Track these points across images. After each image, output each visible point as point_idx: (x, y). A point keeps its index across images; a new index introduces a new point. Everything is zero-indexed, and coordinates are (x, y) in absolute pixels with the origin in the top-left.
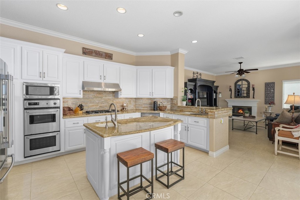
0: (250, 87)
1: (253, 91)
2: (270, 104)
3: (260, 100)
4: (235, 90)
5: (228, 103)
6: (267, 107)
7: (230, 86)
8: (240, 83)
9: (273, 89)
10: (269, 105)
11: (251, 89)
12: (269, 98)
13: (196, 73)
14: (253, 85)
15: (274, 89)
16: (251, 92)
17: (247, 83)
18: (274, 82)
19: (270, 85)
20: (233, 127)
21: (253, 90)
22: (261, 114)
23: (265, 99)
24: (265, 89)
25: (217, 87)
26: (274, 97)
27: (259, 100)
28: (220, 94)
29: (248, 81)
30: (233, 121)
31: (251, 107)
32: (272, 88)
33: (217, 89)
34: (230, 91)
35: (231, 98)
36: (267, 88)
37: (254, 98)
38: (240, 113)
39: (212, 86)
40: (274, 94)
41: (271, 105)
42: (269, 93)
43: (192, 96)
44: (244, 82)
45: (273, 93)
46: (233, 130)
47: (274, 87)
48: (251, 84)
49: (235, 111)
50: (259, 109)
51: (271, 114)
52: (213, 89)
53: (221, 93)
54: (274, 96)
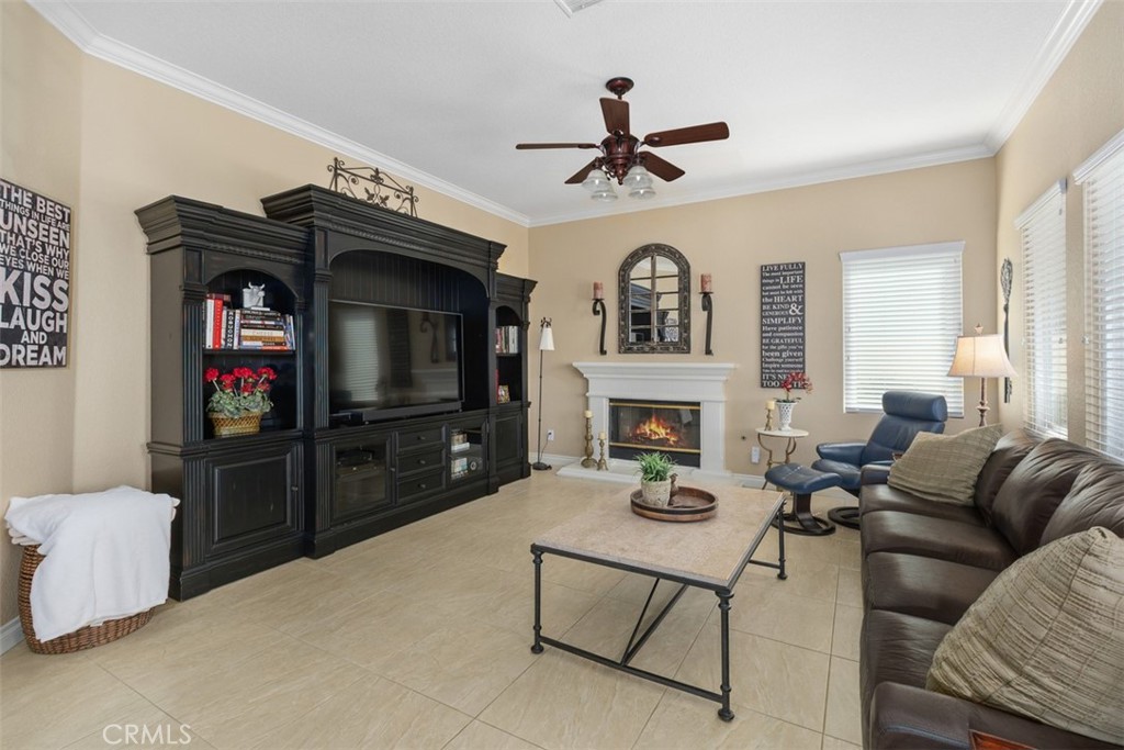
0: (689, 292)
1: (706, 313)
2: (784, 385)
3: (738, 366)
4: (621, 308)
5: (587, 380)
6: (772, 405)
7: (596, 287)
8: (643, 267)
9: (798, 303)
10: (781, 394)
11: (696, 300)
12: (781, 351)
13: (368, 173)
14: (704, 280)
15: (803, 303)
16: (698, 318)
17: (674, 269)
18: (804, 264)
19: (785, 279)
20: (537, 627)
21: (704, 309)
22: (743, 442)
23: (763, 360)
24: (762, 304)
25: (526, 286)
26: (803, 344)
27: (731, 365)
28: (548, 332)
29: (681, 256)
30: (538, 562)
31: (698, 404)
32: (794, 298)
33: (525, 300)
34: (596, 312)
35: (603, 352)
36: (769, 297)
37: (708, 352)
38: (648, 440)
39: (480, 274)
40: (803, 331)
41: (794, 394)
42: (782, 325)
43: (280, 334)
44: (666, 266)
45: (796, 324)
46: (537, 649)
47: (803, 289)
48: (696, 272)
49: (626, 429)
50: (735, 412)
51: (792, 445)
52: (493, 294)
53: (549, 324)
54: (803, 338)
